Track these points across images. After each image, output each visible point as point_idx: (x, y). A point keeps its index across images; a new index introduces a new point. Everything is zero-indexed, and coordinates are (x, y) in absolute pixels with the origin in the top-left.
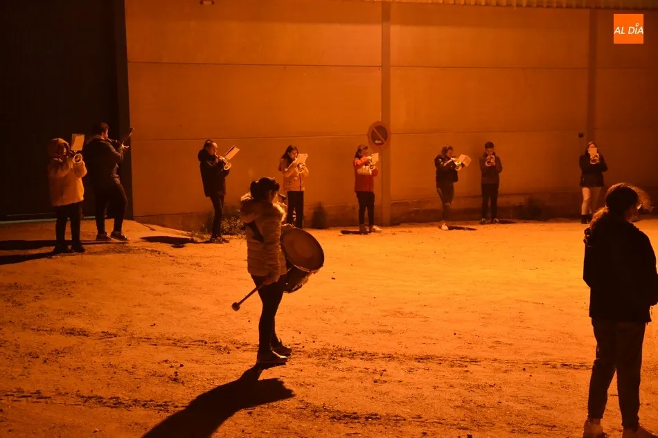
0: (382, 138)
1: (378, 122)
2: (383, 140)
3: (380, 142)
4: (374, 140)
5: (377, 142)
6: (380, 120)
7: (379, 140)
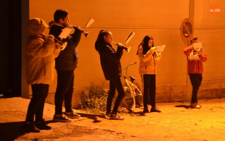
0: (189, 32)
1: (187, 19)
2: (190, 34)
3: (188, 35)
4: (184, 33)
5: (186, 35)
6: (188, 17)
7: (187, 33)
